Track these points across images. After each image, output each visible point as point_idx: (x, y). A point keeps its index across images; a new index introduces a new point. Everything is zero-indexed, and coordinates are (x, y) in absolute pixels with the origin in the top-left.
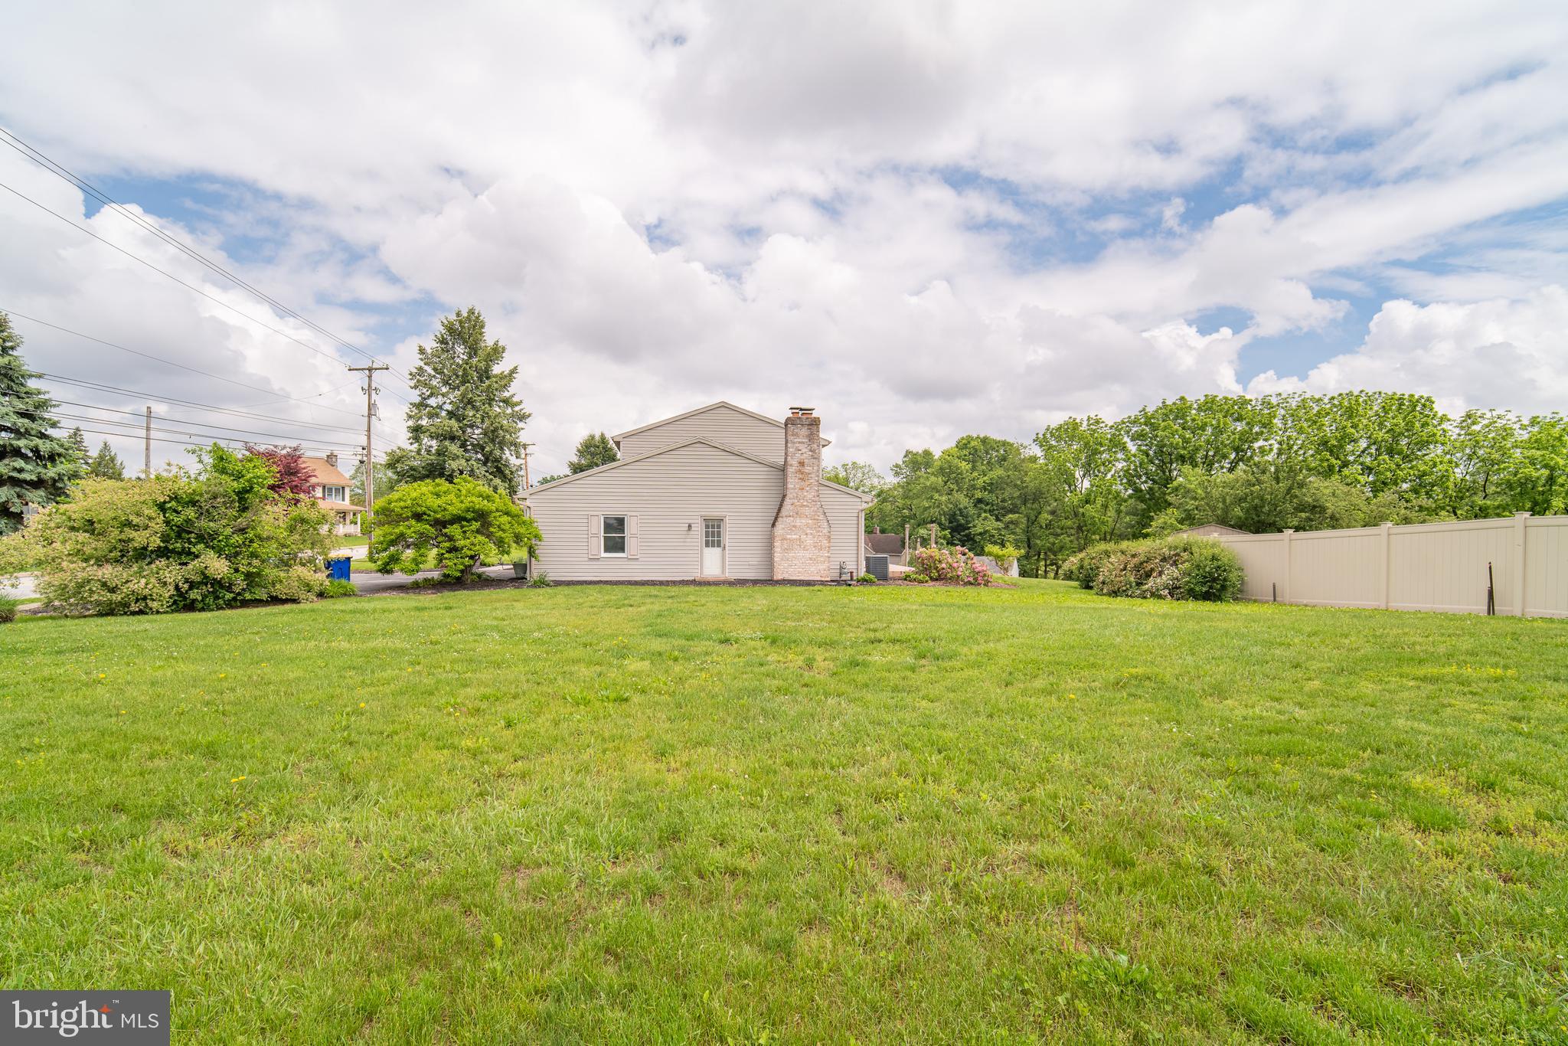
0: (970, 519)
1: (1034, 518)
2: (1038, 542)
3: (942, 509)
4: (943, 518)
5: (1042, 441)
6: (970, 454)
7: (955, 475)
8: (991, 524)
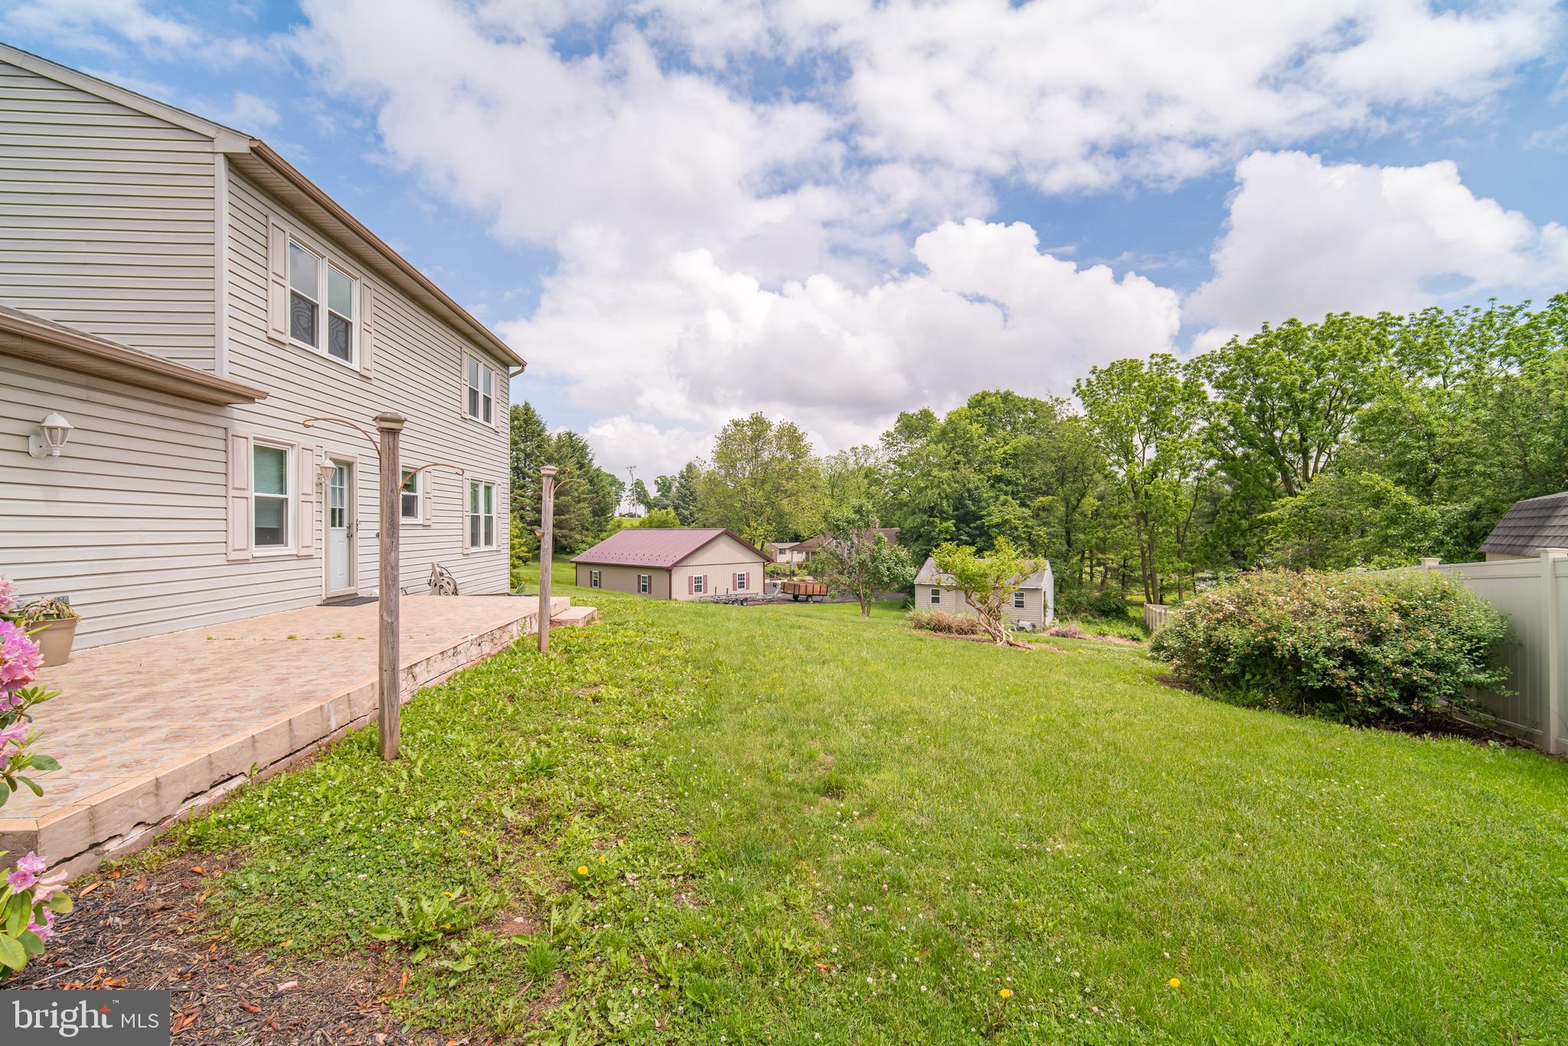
0: (983, 504)
1: (1075, 503)
2: (1082, 536)
3: (944, 491)
4: (945, 503)
5: (1086, 393)
6: (984, 413)
7: (961, 442)
8: (1013, 511)
